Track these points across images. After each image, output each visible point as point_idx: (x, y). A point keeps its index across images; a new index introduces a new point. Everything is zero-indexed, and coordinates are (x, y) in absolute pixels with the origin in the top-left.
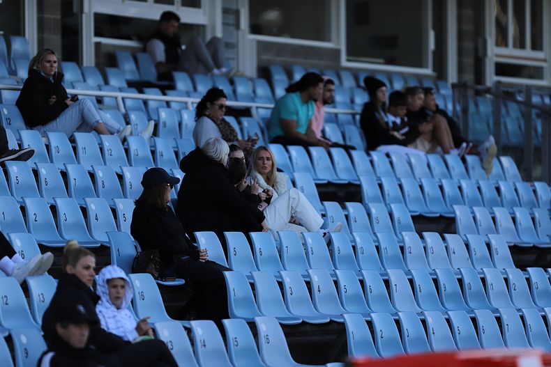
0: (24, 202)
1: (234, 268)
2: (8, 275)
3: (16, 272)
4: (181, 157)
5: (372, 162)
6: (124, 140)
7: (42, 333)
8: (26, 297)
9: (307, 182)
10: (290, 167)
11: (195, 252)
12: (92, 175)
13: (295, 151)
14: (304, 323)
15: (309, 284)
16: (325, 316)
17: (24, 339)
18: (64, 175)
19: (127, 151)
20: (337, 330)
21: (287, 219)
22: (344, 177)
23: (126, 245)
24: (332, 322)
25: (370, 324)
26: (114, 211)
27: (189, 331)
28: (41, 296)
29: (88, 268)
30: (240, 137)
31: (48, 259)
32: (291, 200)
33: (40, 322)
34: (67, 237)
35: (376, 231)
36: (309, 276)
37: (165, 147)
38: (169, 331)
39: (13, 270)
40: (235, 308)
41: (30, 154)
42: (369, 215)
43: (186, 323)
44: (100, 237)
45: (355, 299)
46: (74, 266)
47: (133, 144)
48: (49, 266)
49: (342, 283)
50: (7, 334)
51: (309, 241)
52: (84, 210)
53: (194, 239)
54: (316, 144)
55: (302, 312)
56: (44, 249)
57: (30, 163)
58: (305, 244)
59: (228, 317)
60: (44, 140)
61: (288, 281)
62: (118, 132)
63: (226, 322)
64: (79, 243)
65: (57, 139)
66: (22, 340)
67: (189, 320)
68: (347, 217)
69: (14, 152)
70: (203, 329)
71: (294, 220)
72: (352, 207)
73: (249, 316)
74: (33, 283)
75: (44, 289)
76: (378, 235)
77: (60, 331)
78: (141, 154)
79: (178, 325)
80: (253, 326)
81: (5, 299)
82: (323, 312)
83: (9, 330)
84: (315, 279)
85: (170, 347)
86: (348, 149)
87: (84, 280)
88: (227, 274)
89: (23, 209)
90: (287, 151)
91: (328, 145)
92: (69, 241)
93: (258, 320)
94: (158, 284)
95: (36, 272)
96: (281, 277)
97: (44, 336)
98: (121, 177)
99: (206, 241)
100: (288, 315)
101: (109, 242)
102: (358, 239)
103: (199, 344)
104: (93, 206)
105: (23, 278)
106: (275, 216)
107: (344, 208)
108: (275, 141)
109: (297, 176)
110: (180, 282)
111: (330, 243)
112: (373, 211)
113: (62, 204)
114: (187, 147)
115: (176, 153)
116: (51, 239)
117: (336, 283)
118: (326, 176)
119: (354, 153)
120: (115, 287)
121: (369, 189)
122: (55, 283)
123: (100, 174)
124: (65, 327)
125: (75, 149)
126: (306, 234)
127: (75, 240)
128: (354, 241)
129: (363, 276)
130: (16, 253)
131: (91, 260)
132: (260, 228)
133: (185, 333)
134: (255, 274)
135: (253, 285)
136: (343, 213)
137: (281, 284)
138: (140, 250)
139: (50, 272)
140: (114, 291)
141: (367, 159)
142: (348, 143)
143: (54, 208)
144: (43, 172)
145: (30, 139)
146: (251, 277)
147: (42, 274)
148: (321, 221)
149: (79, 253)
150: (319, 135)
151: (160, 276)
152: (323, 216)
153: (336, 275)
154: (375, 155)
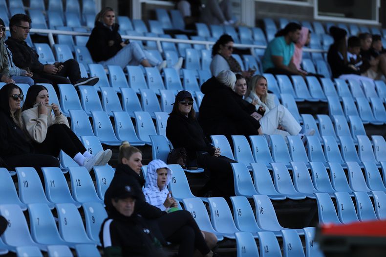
0: (92, 114)
1: (239, 161)
2: (80, 165)
3: (86, 163)
4: (202, 83)
5: (336, 86)
6: (162, 71)
7: (105, 206)
8: (93, 181)
9: (290, 100)
10: (278, 90)
11: (212, 150)
12: (139, 96)
13: (282, 79)
14: (288, 199)
15: (291, 172)
16: (302, 195)
17: (92, 210)
18: (120, 95)
19: (164, 79)
20: (311, 204)
21: (276, 126)
22: (316, 97)
23: (163, 144)
24: (307, 198)
25: (334, 200)
26: (154, 121)
27: (207, 205)
28: (104, 180)
29: (137, 160)
30: (243, 69)
31: (108, 153)
32: (279, 113)
33: (103, 198)
34: (122, 138)
35: (338, 135)
36: (291, 166)
37: (190, 76)
38: (193, 205)
39: (84, 162)
40: (239, 189)
41: (96, 81)
42: (334, 123)
43: (205, 199)
44: (145, 139)
45: (323, 182)
46: (128, 159)
47: (168, 74)
48: (109, 159)
49: (315, 171)
50: (80, 207)
51: (291, 142)
52: (134, 120)
53: (211, 141)
54: (297, 73)
55: (286, 192)
56: (105, 147)
57: (96, 87)
58: (288, 144)
59: (234, 195)
60: (106, 71)
61: (276, 170)
62: (158, 65)
63: (233, 198)
64: (130, 143)
65: (115, 70)
66: (90, 210)
67: (207, 197)
68: (318, 125)
69: (85, 79)
70: (217, 203)
71: (281, 127)
72: (321, 118)
73: (249, 194)
74: (98, 171)
75: (106, 175)
76: (340, 137)
77: (114, 204)
78: (173, 81)
79: (199, 200)
80: (252, 201)
81: (79, 182)
82: (301, 192)
83: (81, 204)
84: (296, 169)
85: (194, 216)
86: (319, 77)
87: (135, 169)
88: (233, 165)
89: (91, 119)
90: (276, 78)
91: (305, 75)
92: (123, 142)
93: (255, 197)
94: (186, 172)
95: (100, 163)
96: (272, 167)
97: (105, 208)
98: (159, 97)
99: (219, 142)
100: (276, 193)
101: (151, 143)
102: (326, 141)
103: (214, 214)
104: (140, 117)
105: (91, 168)
106: (267, 124)
107: (316, 118)
108: (268, 71)
109: (283, 96)
110: (201, 170)
111: (306, 143)
112: (337, 121)
113: (118, 116)
114: (206, 76)
115: (198, 80)
116: (111, 140)
117: (310, 171)
118: (303, 96)
119: (323, 80)
120: (162, 174)
121: (333, 105)
122: (113, 171)
123: (144, 95)
124: (116, 201)
125: (127, 77)
126: (289, 137)
127: (127, 140)
128: (323, 142)
129: (329, 166)
130: (86, 150)
131: (139, 155)
132: (256, 133)
133: (204, 206)
134: (254, 165)
135: (252, 173)
136: (315, 122)
137: (271, 172)
138: (172, 148)
139: (110, 163)
140: (161, 177)
141: (332, 84)
142: (319, 73)
143: (112, 119)
144: (105, 93)
145: (96, 70)
146: (251, 167)
147: (104, 165)
148: (300, 128)
149: (131, 150)
150: (298, 67)
151: (187, 166)
152: (301, 124)
153: (310, 166)
154: (338, 82)
